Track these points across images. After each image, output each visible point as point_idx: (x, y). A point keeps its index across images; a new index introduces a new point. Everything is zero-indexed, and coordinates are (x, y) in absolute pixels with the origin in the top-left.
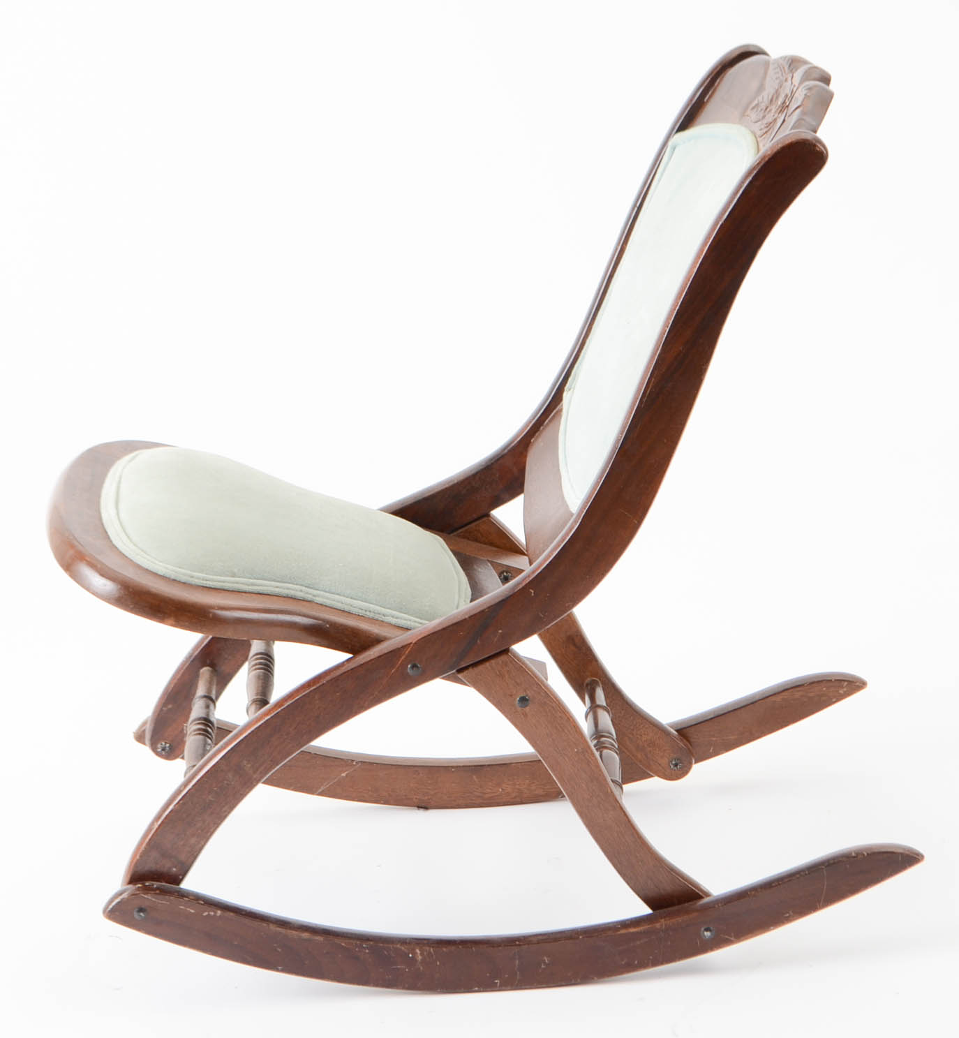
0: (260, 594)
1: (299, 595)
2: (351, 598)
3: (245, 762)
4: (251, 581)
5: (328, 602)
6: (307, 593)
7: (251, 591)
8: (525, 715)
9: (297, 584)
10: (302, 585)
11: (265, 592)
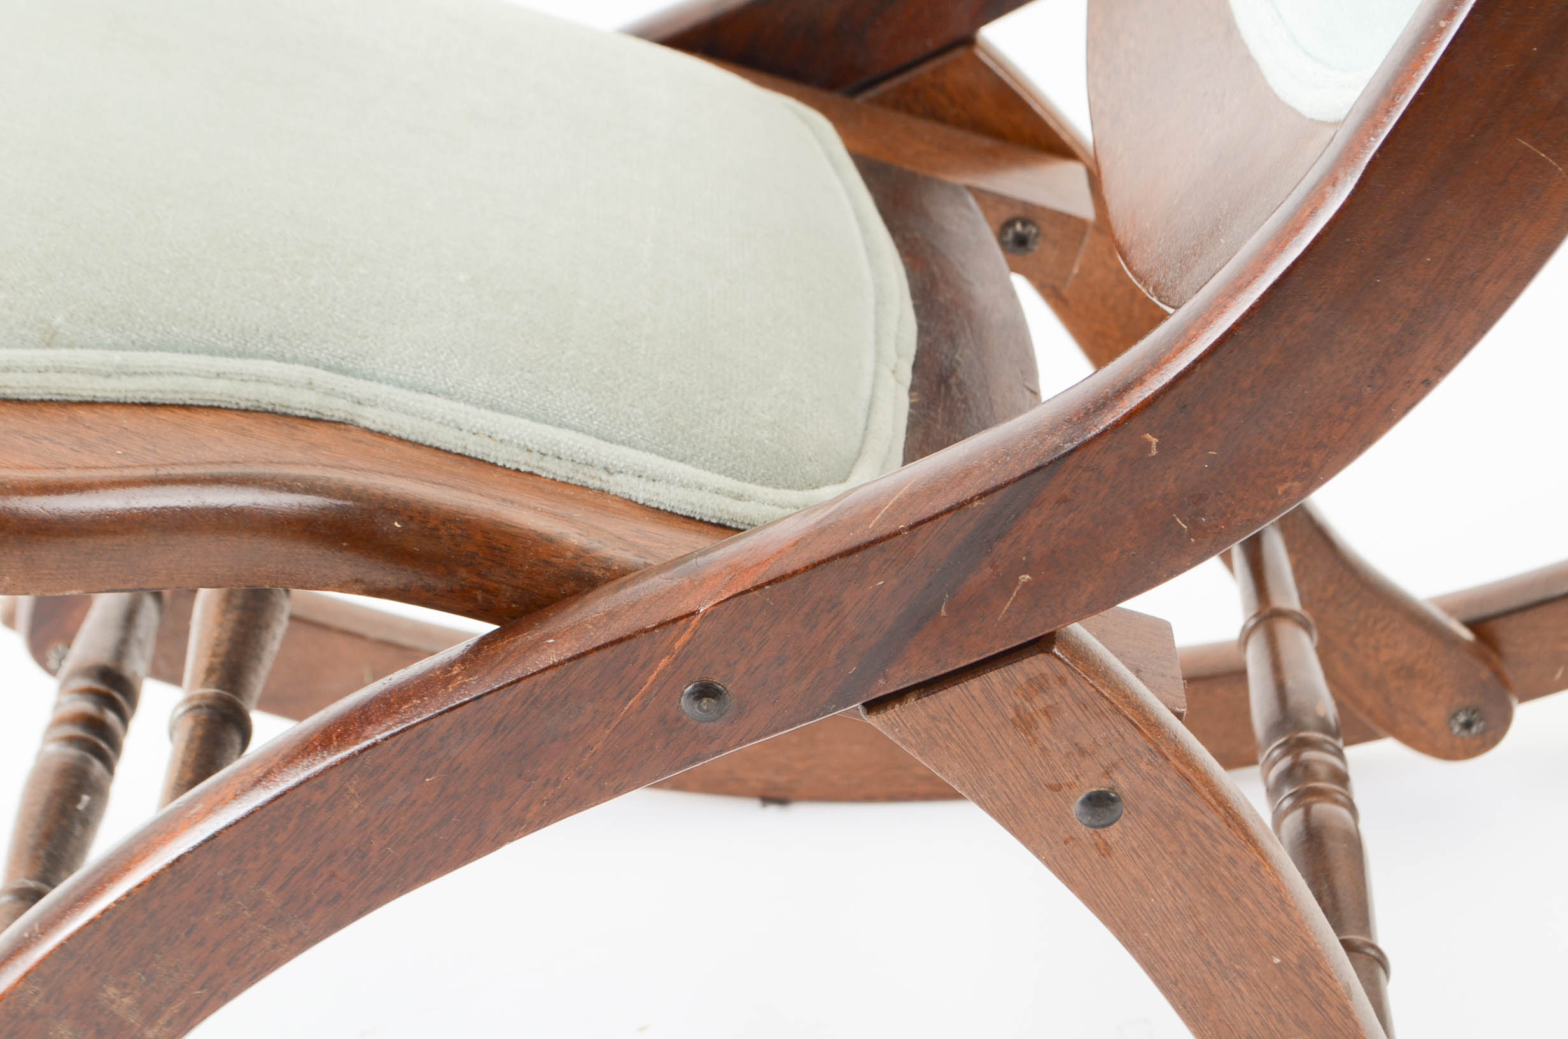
0: (150, 405)
1: (302, 401)
2: (492, 408)
3: (111, 991)
4: (118, 357)
5: (405, 426)
6: (330, 393)
7: (112, 396)
8: (1106, 850)
9: (295, 360)
10: (316, 364)
11: (169, 398)
